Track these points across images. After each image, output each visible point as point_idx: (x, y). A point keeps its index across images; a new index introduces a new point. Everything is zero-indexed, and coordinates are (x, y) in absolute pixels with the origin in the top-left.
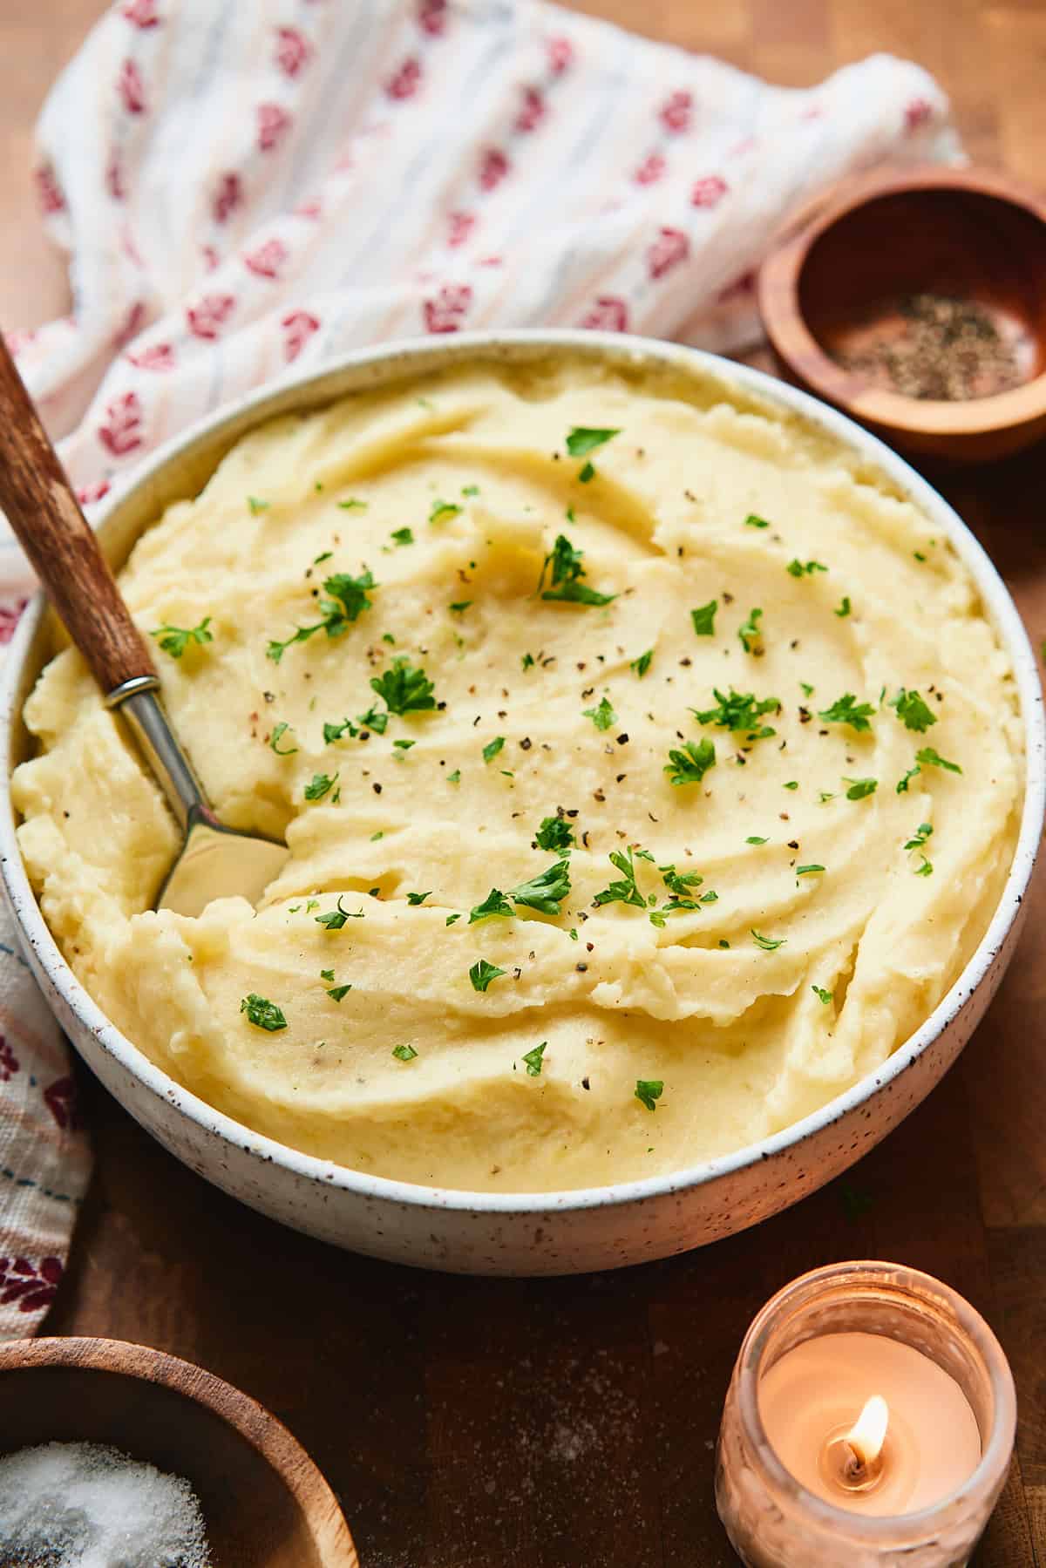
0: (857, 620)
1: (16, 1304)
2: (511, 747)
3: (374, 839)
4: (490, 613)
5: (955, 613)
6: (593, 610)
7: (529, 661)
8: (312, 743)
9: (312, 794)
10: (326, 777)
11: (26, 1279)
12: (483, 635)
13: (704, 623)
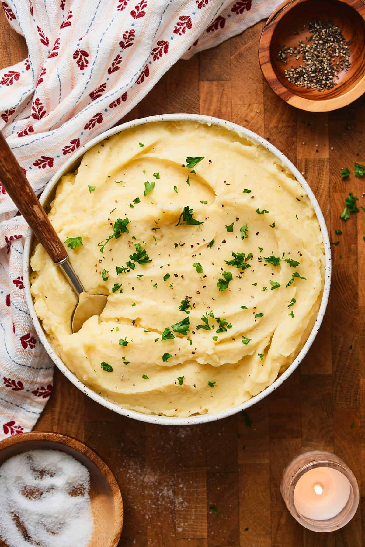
0: (277, 229)
1: (42, 397)
2: (172, 276)
3: (133, 306)
4: (164, 231)
5: (308, 217)
6: (196, 226)
7: (176, 245)
8: (113, 274)
9: (115, 290)
10: (118, 284)
11: (44, 391)
12: (162, 236)
13: (230, 229)
